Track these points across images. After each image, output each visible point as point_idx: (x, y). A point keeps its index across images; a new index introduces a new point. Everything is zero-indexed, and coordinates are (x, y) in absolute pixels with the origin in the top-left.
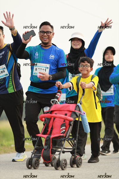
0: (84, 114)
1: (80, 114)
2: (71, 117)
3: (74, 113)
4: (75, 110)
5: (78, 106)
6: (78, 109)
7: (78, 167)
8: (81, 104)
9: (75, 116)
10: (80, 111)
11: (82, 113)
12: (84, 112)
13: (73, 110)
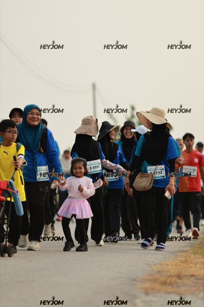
0: (17, 192)
1: (13, 192)
2: (2, 196)
3: (7, 191)
4: (8, 187)
5: (10, 182)
6: (11, 187)
7: (9, 256)
8: (13, 180)
9: (7, 195)
10: (12, 188)
11: (15, 192)
12: (18, 190)
13: (5, 188)
